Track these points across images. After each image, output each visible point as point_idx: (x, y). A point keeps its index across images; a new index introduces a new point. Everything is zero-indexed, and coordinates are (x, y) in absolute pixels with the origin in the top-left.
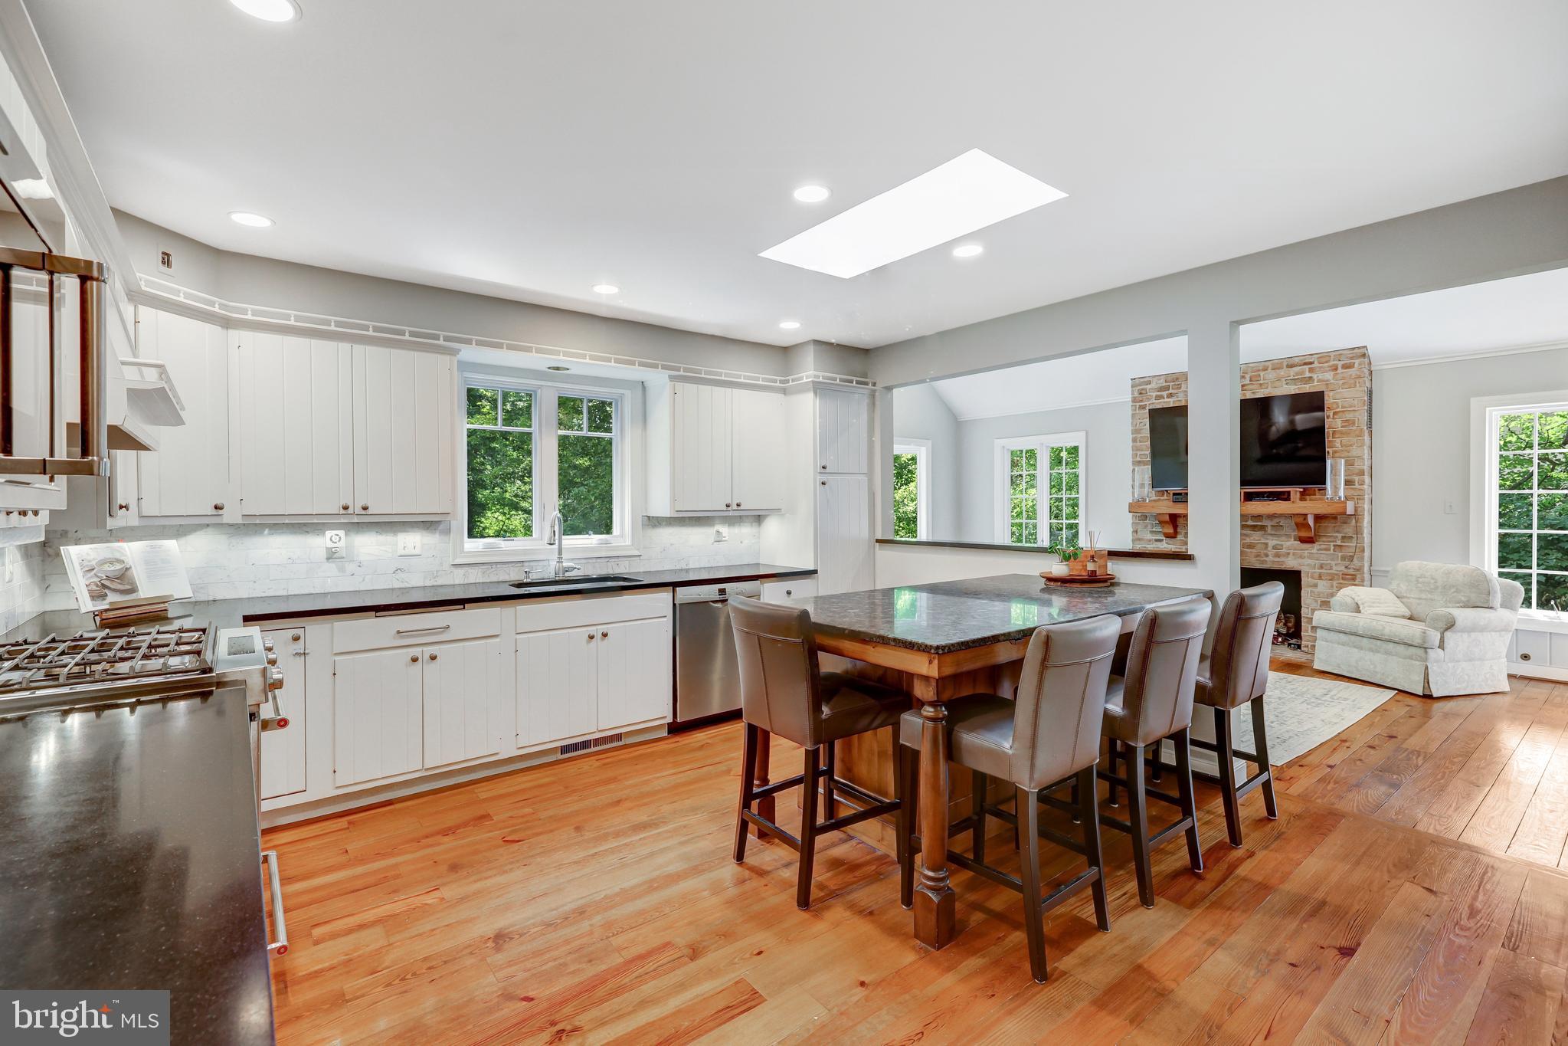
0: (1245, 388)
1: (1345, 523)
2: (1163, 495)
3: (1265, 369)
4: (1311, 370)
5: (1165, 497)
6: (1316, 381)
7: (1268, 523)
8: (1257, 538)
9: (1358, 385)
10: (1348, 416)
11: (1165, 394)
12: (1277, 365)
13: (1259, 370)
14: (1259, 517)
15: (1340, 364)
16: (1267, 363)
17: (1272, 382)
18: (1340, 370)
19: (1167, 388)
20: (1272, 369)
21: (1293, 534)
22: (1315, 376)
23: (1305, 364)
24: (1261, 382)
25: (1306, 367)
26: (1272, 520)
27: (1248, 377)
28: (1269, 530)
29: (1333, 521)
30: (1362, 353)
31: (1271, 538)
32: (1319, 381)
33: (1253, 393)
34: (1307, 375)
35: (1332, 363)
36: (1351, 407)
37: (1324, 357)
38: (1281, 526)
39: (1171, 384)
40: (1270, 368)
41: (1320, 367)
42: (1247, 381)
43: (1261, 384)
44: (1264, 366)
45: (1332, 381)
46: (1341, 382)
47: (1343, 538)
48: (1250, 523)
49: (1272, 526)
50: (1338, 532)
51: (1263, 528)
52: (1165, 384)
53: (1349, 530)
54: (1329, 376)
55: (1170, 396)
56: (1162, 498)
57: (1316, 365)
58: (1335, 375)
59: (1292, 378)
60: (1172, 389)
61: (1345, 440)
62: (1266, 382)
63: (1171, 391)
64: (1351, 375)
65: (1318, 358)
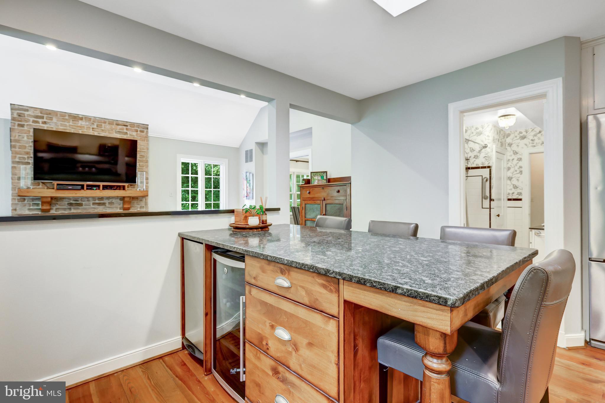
0: (94, 130)
1: (141, 200)
2: (39, 185)
3: (105, 123)
4: (127, 129)
5: (40, 186)
6: (129, 135)
7: (106, 201)
8: (101, 210)
9: (146, 141)
10: (142, 154)
11: (40, 120)
12: (111, 122)
13: (102, 122)
14: (101, 198)
15: (139, 129)
16: (106, 120)
17: (108, 130)
18: (139, 132)
19: (43, 118)
20: (109, 124)
21: (119, 206)
22: (128, 132)
23: (124, 125)
24: (103, 129)
25: (125, 127)
26: (109, 200)
27: (95, 124)
28: (107, 205)
29: (136, 200)
30: (145, 127)
31: (108, 209)
32: (130, 135)
33: (99, 133)
34: (125, 131)
35: (136, 128)
36: (143, 149)
37: (133, 125)
38: (114, 203)
39: (45, 116)
40: (107, 123)
41: (131, 129)
42: (95, 127)
43: (103, 130)
44: (104, 121)
45: (136, 137)
46: (139, 138)
47: (141, 207)
48: (97, 201)
49: (109, 203)
50: (138, 205)
51: (104, 204)
52: (40, 114)
53: (143, 204)
54: (134, 134)
55: (45, 123)
56: (38, 187)
57: (129, 127)
58: (137, 134)
59: (118, 130)
60: (46, 119)
61: (141, 163)
62: (105, 129)
63: (45, 120)
64: (143, 136)
65: (130, 124)
